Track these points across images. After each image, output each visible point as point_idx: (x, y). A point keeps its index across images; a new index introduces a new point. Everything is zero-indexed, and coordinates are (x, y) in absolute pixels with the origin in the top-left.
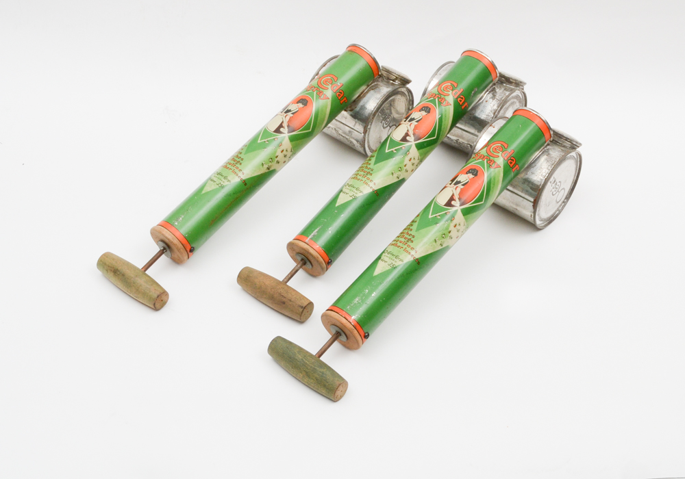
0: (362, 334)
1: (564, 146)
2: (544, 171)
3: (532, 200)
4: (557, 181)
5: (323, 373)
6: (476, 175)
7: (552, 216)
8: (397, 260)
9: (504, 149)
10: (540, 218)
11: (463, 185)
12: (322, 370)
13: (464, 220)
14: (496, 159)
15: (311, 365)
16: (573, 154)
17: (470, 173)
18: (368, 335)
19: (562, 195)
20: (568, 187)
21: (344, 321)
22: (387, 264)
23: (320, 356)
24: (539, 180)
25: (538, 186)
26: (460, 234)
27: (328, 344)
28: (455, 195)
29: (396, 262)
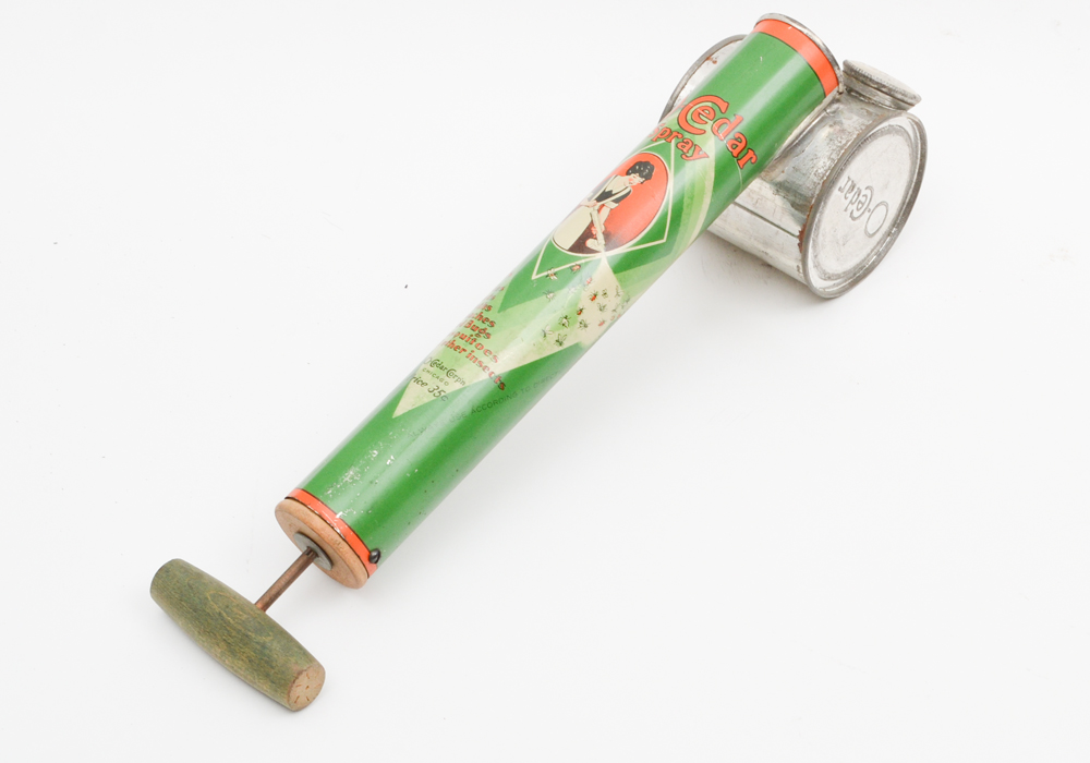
0: (364, 555)
1: (875, 104)
2: (821, 164)
3: (796, 229)
4: (861, 185)
5: (264, 646)
6: (648, 177)
7: (860, 267)
8: (450, 380)
9: (719, 115)
10: (825, 273)
11: (616, 201)
12: (262, 639)
13: (617, 283)
14: (697, 139)
15: (239, 627)
16: (901, 121)
17: (635, 172)
18: (379, 555)
19: (881, 218)
20: (895, 203)
21: (318, 522)
22: (426, 388)
23: (267, 605)
24: (809, 184)
25: (807, 199)
26: (607, 315)
27: (287, 577)
28: (596, 224)
29: (447, 384)
